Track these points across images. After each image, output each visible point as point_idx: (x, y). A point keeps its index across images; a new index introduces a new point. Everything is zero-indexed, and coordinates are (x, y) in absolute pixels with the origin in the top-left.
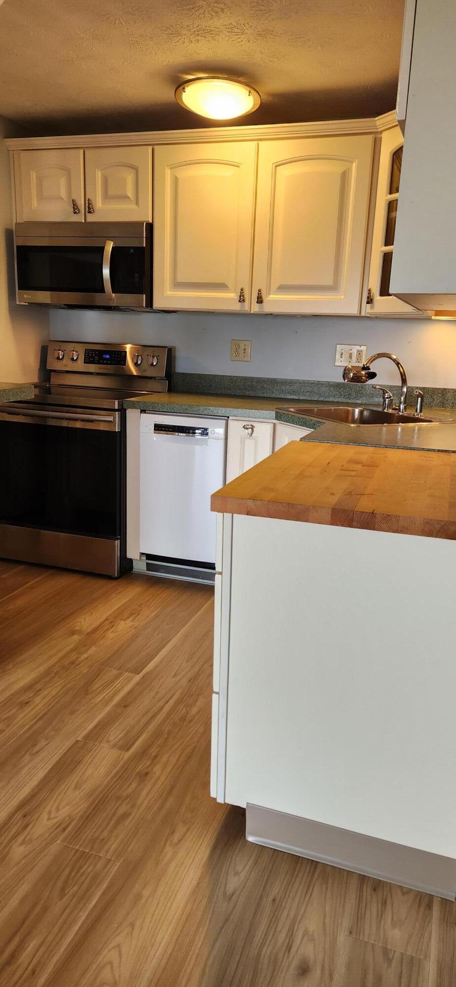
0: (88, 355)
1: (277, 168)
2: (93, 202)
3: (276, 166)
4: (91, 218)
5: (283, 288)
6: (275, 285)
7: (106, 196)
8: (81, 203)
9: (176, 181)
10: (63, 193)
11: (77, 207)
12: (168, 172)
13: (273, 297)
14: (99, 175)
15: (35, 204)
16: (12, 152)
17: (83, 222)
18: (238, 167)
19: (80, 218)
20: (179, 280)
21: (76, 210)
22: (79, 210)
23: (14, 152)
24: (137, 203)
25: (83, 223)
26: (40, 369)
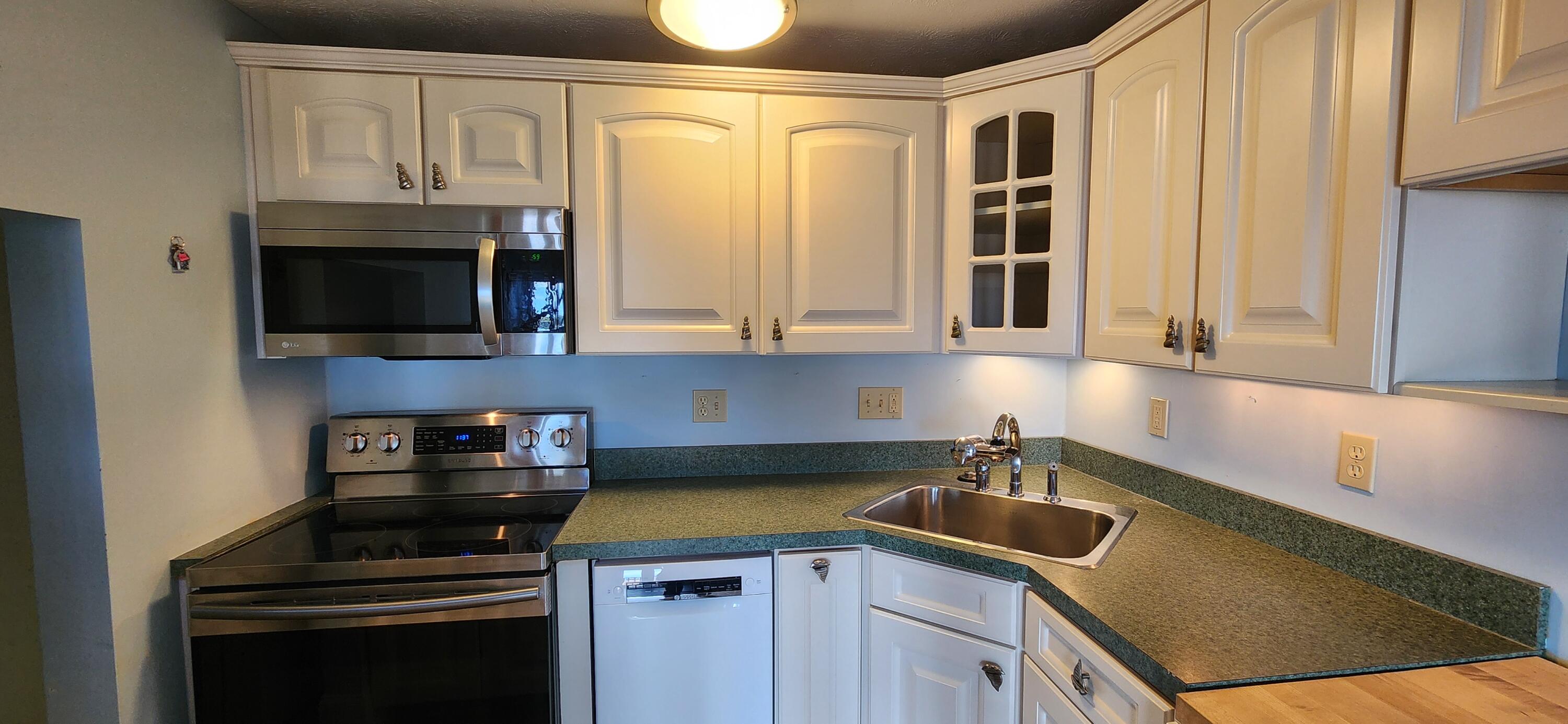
0: (423, 439)
1: (792, 135)
2: (443, 168)
3: (792, 133)
4: (436, 198)
5: (812, 316)
6: (800, 311)
7: (471, 159)
8: (415, 170)
9: (615, 144)
10: (374, 151)
11: (407, 176)
12: (600, 128)
13: (795, 329)
14: (455, 124)
15: (305, 168)
16: (246, 69)
17: (421, 203)
18: (728, 129)
19: (414, 197)
20: (627, 305)
21: (404, 179)
22: (412, 183)
23: (252, 69)
24: (539, 175)
25: (419, 205)
26: (309, 474)
